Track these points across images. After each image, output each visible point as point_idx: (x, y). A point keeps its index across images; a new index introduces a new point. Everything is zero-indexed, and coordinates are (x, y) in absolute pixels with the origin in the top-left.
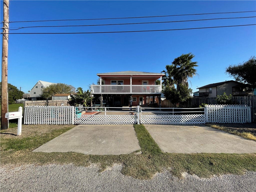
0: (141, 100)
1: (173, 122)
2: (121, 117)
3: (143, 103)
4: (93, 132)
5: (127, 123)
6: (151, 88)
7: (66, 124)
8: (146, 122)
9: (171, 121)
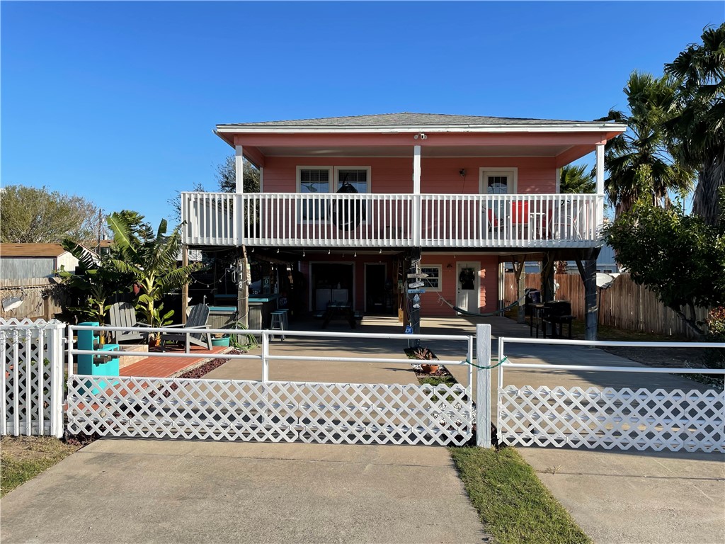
0: (468, 281)
2: (366, 399)
3: (481, 302)
4: (178, 510)
5: (409, 441)
6: (535, 213)
7: (13, 436)
8: (533, 432)
9: (709, 429)
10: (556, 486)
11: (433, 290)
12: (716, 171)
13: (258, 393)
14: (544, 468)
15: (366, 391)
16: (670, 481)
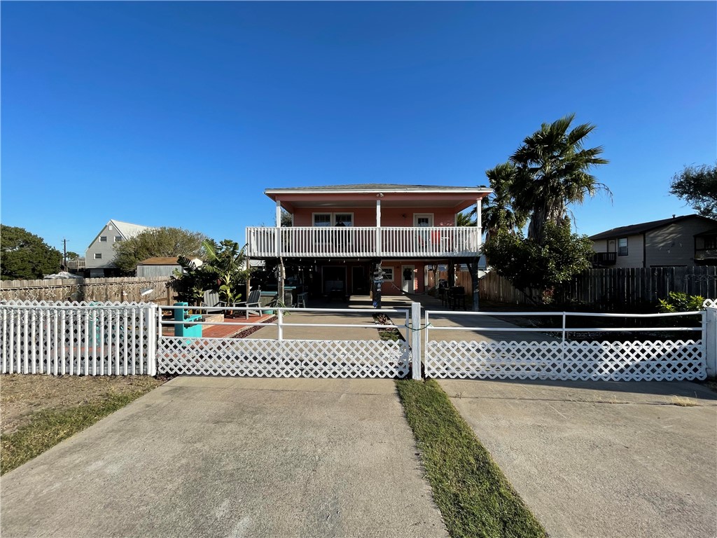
0: (408, 276)
1: (564, 370)
2: (343, 350)
3: (415, 287)
4: (211, 432)
5: (370, 375)
6: (444, 238)
7: (123, 375)
8: (446, 369)
9: (554, 365)
10: (462, 407)
11: (389, 280)
12: (540, 215)
13: (276, 347)
14: (454, 394)
15: (343, 345)
16: (534, 402)
